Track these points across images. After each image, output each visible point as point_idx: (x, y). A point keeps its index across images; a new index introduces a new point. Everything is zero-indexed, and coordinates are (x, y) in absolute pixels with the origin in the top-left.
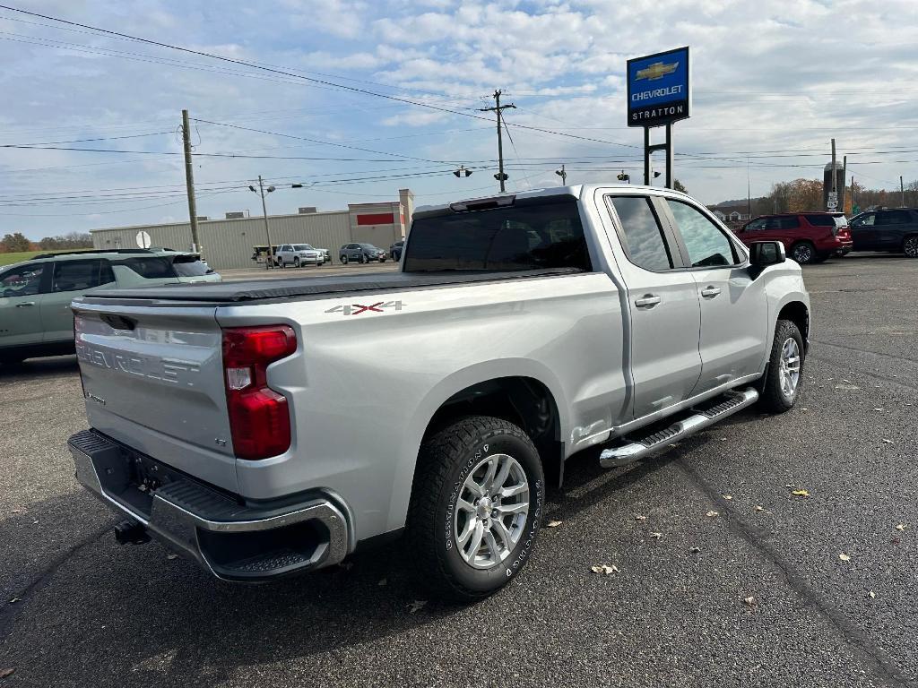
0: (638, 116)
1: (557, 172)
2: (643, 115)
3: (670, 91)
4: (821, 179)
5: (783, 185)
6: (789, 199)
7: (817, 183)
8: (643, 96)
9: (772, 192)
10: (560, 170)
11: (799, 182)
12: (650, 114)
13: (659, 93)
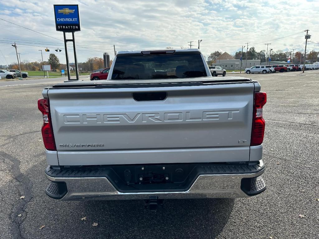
0: (60, 27)
1: (12, 45)
2: (62, 27)
3: (72, 20)
4: (103, 58)
5: (91, 59)
6: (93, 63)
7: (101, 59)
8: (62, 20)
9: (88, 61)
10: (14, 45)
11: (96, 58)
12: (65, 27)
13: (68, 20)
